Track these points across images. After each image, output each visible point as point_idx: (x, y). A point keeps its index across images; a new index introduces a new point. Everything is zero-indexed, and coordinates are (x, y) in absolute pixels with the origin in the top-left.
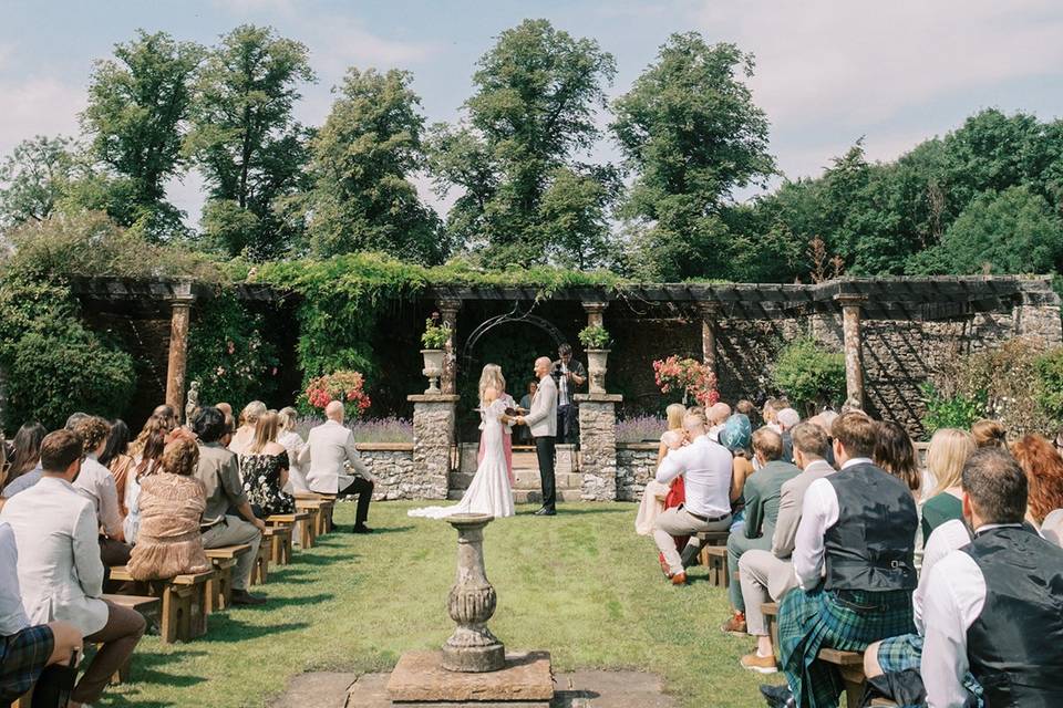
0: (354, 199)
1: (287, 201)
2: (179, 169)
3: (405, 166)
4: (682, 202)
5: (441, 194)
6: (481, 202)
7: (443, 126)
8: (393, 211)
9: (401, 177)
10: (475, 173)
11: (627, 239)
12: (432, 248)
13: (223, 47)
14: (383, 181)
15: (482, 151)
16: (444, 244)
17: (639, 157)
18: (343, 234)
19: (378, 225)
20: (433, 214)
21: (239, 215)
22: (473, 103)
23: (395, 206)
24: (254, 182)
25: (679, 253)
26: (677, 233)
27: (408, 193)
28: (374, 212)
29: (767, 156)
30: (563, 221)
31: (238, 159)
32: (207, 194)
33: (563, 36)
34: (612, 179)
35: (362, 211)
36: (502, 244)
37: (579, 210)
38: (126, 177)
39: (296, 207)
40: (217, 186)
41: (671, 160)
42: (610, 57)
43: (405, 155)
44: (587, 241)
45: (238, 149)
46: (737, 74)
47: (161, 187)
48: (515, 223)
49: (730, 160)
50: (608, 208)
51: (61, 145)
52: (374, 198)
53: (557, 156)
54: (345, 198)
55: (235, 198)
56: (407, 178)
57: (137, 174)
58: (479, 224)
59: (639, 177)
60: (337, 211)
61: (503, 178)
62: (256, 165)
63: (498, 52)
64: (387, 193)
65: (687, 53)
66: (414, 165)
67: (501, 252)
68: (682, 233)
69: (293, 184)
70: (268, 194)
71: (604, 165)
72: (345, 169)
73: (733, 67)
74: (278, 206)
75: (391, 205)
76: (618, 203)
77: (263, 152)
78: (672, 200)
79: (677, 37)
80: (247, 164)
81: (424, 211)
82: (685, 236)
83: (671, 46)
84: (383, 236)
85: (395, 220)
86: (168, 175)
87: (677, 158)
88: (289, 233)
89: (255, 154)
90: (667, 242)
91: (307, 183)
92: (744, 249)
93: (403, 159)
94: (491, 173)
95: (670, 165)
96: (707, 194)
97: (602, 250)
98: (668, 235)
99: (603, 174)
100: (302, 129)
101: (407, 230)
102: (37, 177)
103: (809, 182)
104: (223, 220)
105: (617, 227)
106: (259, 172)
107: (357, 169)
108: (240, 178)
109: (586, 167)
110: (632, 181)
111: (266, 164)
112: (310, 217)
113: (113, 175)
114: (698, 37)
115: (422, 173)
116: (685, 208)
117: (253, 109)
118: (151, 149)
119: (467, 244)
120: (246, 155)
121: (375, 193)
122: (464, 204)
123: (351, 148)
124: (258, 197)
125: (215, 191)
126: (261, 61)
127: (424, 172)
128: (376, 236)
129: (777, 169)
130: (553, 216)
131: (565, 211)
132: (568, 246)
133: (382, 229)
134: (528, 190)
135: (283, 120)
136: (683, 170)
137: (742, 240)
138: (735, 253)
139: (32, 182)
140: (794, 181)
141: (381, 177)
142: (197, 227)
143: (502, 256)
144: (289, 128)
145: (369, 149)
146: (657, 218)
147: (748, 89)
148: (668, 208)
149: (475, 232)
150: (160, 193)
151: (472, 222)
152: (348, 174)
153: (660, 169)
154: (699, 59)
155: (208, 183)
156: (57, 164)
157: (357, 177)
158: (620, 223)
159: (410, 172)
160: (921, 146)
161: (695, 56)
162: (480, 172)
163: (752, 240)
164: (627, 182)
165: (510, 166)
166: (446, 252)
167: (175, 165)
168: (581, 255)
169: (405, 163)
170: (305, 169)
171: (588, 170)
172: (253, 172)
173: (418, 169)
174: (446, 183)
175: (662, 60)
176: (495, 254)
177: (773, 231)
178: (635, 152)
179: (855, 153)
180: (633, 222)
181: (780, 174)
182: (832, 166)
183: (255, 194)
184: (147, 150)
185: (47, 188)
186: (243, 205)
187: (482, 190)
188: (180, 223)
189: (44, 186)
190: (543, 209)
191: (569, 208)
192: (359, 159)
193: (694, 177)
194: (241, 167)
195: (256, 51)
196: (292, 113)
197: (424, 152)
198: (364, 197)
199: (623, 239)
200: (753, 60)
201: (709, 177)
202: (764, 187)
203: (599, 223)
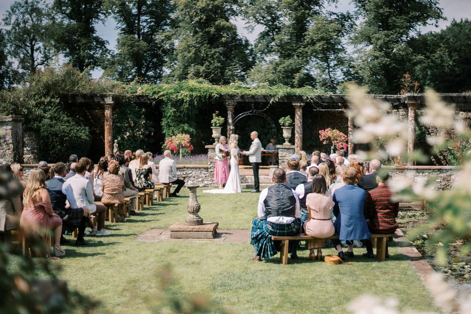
0: (201, 33)
1: (164, 34)
2: (102, 16)
3: (230, 14)
4: (387, 36)
5: (250, 30)
6: (273, 34)
8: (223, 39)
9: (227, 20)
10: (269, 18)
11: (355, 56)
12: (246, 60)
14: (217, 23)
15: (273, 5)
16: (253, 58)
17: (364, 9)
18: (195, 53)
19: (215, 48)
20: (247, 41)
21: (137, 43)
23: (224, 37)
24: (145, 24)
25: (383, 64)
26: (382, 53)
27: (232, 30)
28: (213, 40)
29: (438, 8)
30: (318, 46)
31: (134, 11)
32: (119, 31)
34: (349, 20)
35: (206, 40)
36: (285, 58)
37: (327, 40)
38: (73, 22)
39: (168, 38)
40: (124, 26)
41: (381, 11)
43: (229, 7)
44: (332, 57)
45: (134, 5)
47: (93, 27)
48: (292, 46)
49: (416, 11)
50: (346, 37)
51: (36, 3)
52: (212, 33)
53: (317, 8)
54: (196, 32)
55: (134, 34)
56: (231, 21)
57: (79, 20)
58: (272, 48)
59: (363, 21)
60: (192, 41)
61: (286, 21)
62: (144, 14)
64: (220, 29)
66: (234, 13)
67: (284, 63)
68: (386, 53)
69: (166, 24)
70: (153, 30)
71: (345, 13)
72: (196, 16)
74: (159, 37)
75: (222, 37)
76: (352, 35)
77: (148, 6)
78: (382, 34)
80: (140, 13)
81: (241, 40)
82: (387, 55)
84: (217, 54)
85: (225, 45)
86: (97, 20)
87: (385, 10)
88: (165, 52)
89: (144, 8)
90: (377, 58)
91: (174, 24)
92: (420, 62)
93: (228, 10)
94: (278, 18)
95: (381, 14)
96: (401, 31)
97: (341, 62)
98: (377, 54)
99: (345, 17)
101: (231, 50)
102: (25, 22)
104: (128, 46)
105: (350, 48)
106: (147, 18)
107: (202, 16)
109: (335, 14)
110: (361, 21)
111: (151, 14)
112: (177, 43)
113: (66, 22)
115: (239, 18)
116: (388, 39)
118: (86, 5)
119: (265, 58)
120: (139, 8)
121: (213, 30)
122: (264, 35)
123: (198, 5)
124: (148, 32)
125: (123, 29)
127: (241, 17)
128: (214, 54)
129: (443, 16)
130: (313, 43)
131: (319, 41)
132: (322, 59)
133: (217, 50)
134: (300, 27)
136: (388, 17)
137: (420, 57)
138: (416, 64)
139: (22, 25)
140: (458, 21)
141: (216, 21)
142: (115, 49)
143: (284, 65)
145: (208, 5)
146: (372, 44)
148: (378, 39)
149: (270, 52)
150: (93, 30)
151: (268, 46)
152: (197, 19)
153: (376, 16)
155: (119, 25)
156: (35, 14)
157: (203, 21)
158: (353, 46)
159: (233, 17)
162: (272, 17)
163: (426, 57)
164: (358, 22)
165: (289, 14)
166: (254, 63)
167: (100, 14)
168: (329, 65)
169: (229, 12)
170: (173, 16)
171: (335, 15)
172: (143, 18)
173: (237, 15)
174: (253, 24)
176: (281, 64)
177: (438, 52)
178: (362, 6)
180: (360, 46)
181: (445, 19)
183: (146, 31)
184: (84, 6)
185: (31, 29)
186: (139, 37)
187: (273, 27)
188: (105, 47)
189: (29, 27)
190: (307, 39)
191: (322, 39)
192: (203, 10)
193: (394, 21)
194: (136, 15)
197: (240, 6)
198: (206, 32)
199: (353, 56)
201: (403, 21)
202: (437, 26)
203: (340, 47)
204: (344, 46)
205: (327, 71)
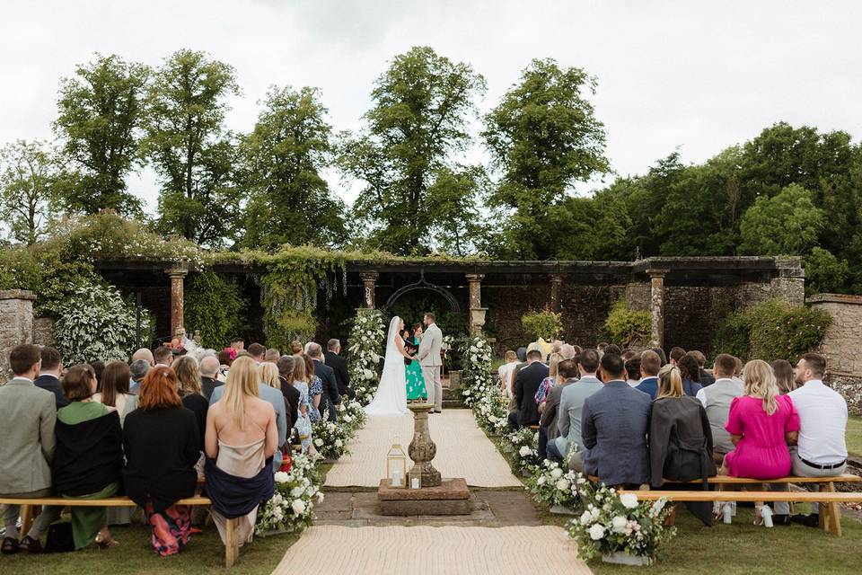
0: (278, 191)
1: (226, 192)
2: (136, 166)
3: (318, 165)
4: (537, 195)
6: (380, 194)
7: (347, 133)
8: (309, 200)
9: (315, 172)
10: (374, 171)
11: (492, 223)
12: (341, 228)
13: (166, 68)
14: (301, 177)
15: (379, 153)
20: (341, 202)
21: (187, 205)
22: (371, 115)
24: (198, 178)
25: (534, 233)
26: (532, 218)
27: (321, 186)
28: (295, 201)
29: (604, 158)
30: (443, 208)
31: (184, 160)
32: (161, 187)
33: (444, 60)
34: (482, 175)
35: (285, 201)
36: (396, 226)
38: (94, 171)
39: (232, 197)
40: (168, 181)
42: (481, 77)
43: (317, 155)
44: (463, 223)
45: (183, 151)
46: (584, 92)
47: (123, 181)
48: (405, 210)
49: (576, 161)
50: (479, 198)
51: (37, 146)
52: (294, 190)
53: (439, 157)
54: (271, 190)
55: (183, 191)
56: (319, 174)
57: (103, 170)
58: (377, 211)
59: (504, 174)
61: (397, 175)
62: (197, 164)
63: (392, 73)
64: (305, 185)
65: (545, 75)
66: (325, 164)
67: (395, 233)
68: (536, 217)
69: (228, 178)
70: (210, 186)
71: (476, 166)
72: (271, 167)
73: (580, 87)
74: (217, 196)
75: (308, 196)
76: (486, 195)
77: (205, 153)
78: (530, 193)
79: (536, 62)
80: (191, 163)
81: (333, 201)
82: (539, 220)
83: (531, 69)
84: (302, 220)
85: (312, 207)
86: (128, 172)
87: (534, 160)
88: (227, 217)
89: (197, 155)
90: (524, 224)
91: (240, 178)
93: (316, 159)
94: (386, 170)
95: (528, 165)
96: (556, 187)
97: (473, 231)
98: (525, 219)
99: (479, 171)
100: (234, 135)
102: (21, 172)
103: (636, 178)
104: (176, 208)
106: (201, 169)
108: (186, 174)
109: (462, 166)
110: (498, 177)
111: (209, 165)
112: (243, 204)
113: (85, 171)
114: (554, 63)
117: (193, 119)
118: (113, 151)
119: (369, 226)
120: (190, 156)
121: (295, 186)
122: (365, 195)
124: (202, 189)
125: (166, 185)
126: (198, 79)
127: (334, 170)
128: (297, 220)
129: (612, 168)
130: (436, 205)
131: (444, 202)
132: (447, 228)
134: (415, 184)
135: (218, 128)
137: (582, 224)
138: (577, 233)
139: (17, 176)
140: (625, 177)
142: (155, 213)
143: (396, 236)
144: (223, 134)
145: (289, 152)
146: (516, 206)
147: (591, 105)
148: (525, 199)
149: (375, 217)
150: (122, 186)
151: (372, 209)
153: (520, 168)
154: (553, 80)
155: (161, 179)
156: (36, 162)
158: (489, 209)
159: (322, 169)
160: (726, 151)
161: (550, 77)
162: (378, 170)
164: (494, 178)
165: (401, 166)
167: (133, 163)
168: (457, 234)
169: (317, 162)
170: (237, 167)
171: (463, 168)
172: (195, 169)
173: (328, 166)
174: (351, 179)
175: (524, 81)
176: (390, 234)
177: (606, 218)
178: (501, 155)
179: (673, 157)
180: (498, 209)
181: (614, 172)
182: (656, 166)
183: (199, 187)
184: (109, 152)
185: (29, 181)
186: (190, 195)
187: (379, 184)
188: (140, 209)
189: (27, 180)
191: (448, 199)
194: (186, 166)
195: (194, 71)
196: (225, 121)
197: (333, 154)
199: (489, 222)
200: (596, 81)
202: (603, 182)
203: (471, 211)
204: (479, 209)
205: (455, 242)
